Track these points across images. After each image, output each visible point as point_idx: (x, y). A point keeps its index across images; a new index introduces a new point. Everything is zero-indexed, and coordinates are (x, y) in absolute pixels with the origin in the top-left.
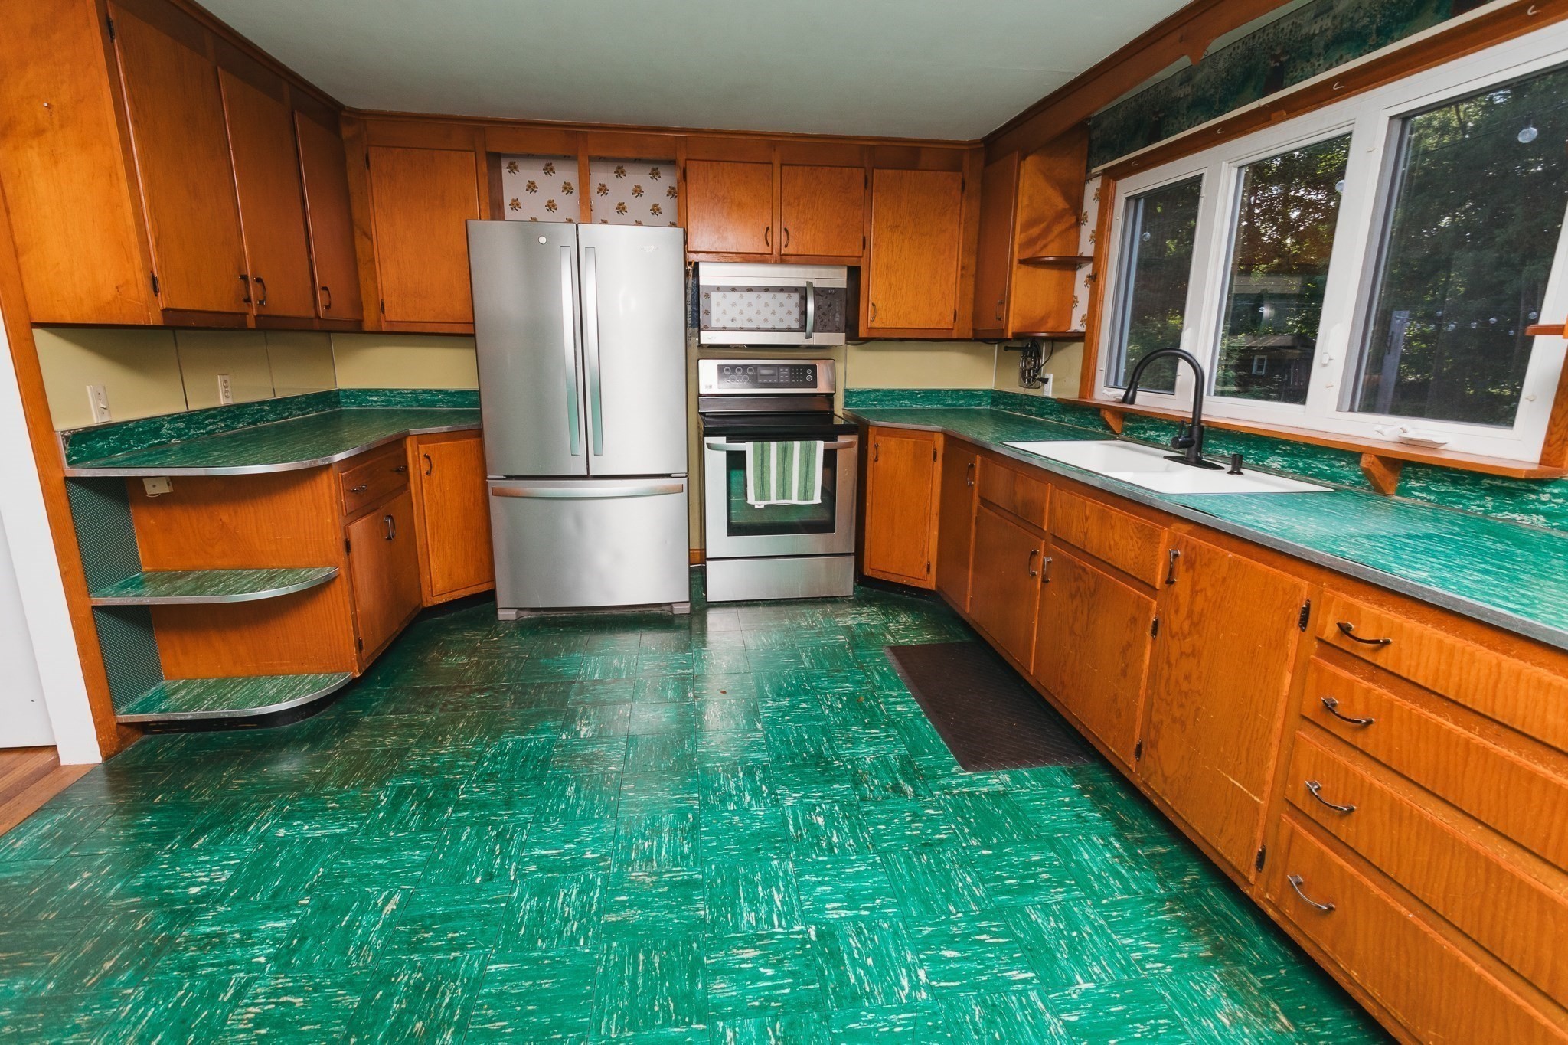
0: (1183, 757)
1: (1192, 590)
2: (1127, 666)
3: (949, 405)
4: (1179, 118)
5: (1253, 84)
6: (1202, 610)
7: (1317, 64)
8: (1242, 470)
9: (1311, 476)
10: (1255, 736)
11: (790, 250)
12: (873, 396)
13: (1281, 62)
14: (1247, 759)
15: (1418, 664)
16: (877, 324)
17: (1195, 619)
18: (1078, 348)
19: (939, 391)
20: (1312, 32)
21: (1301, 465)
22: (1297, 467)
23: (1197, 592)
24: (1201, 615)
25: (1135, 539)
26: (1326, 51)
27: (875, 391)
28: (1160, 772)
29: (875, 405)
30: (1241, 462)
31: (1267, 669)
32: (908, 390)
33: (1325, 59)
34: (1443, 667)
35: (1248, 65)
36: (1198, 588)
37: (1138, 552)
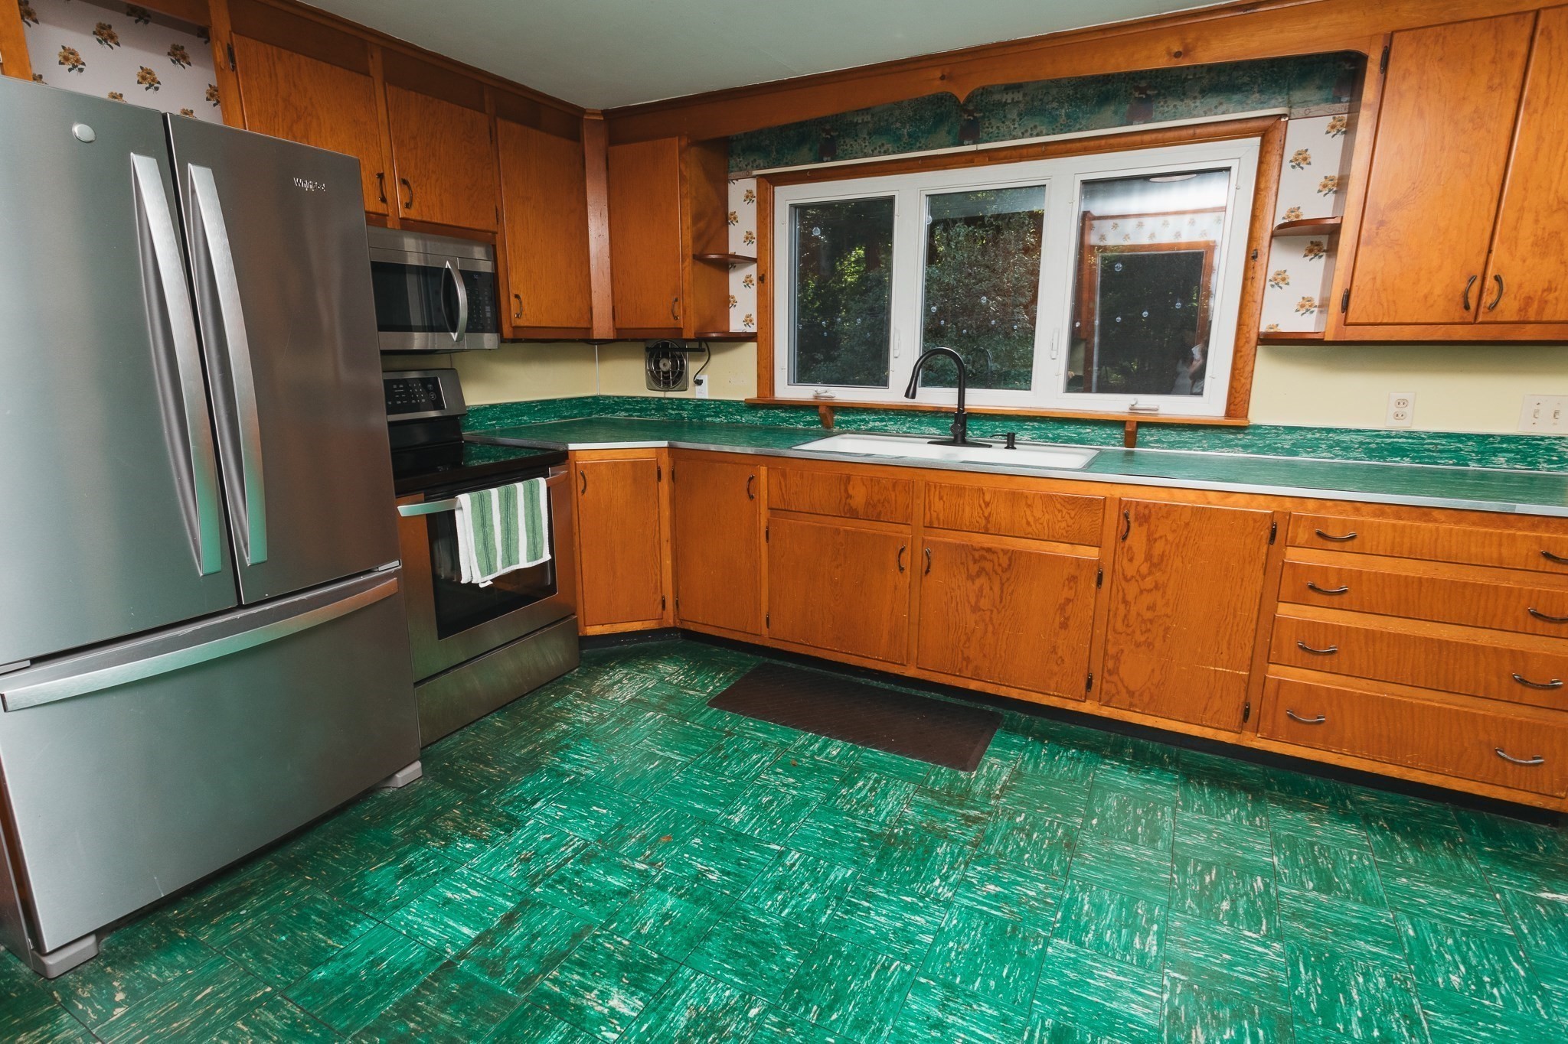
0: (1153, 671)
1: (1148, 540)
2: (1067, 619)
3: (565, 417)
4: (859, 141)
5: (946, 128)
6: (1163, 552)
7: (1012, 127)
8: (1015, 446)
9: (1061, 442)
10: (1235, 628)
11: (413, 214)
12: (490, 415)
13: (974, 117)
14: (1229, 648)
15: (1378, 543)
16: (521, 322)
17: (1155, 560)
18: (752, 347)
19: (554, 401)
20: (1004, 100)
21: (1050, 435)
22: (1048, 437)
23: (1156, 540)
24: (1162, 556)
25: (1065, 511)
26: (1021, 119)
27: (492, 406)
28: (1124, 691)
29: (493, 425)
30: (1013, 439)
31: (1242, 580)
32: (526, 402)
33: (1020, 125)
34: (1398, 540)
35: (938, 111)
36: (1157, 536)
37: (1070, 522)
